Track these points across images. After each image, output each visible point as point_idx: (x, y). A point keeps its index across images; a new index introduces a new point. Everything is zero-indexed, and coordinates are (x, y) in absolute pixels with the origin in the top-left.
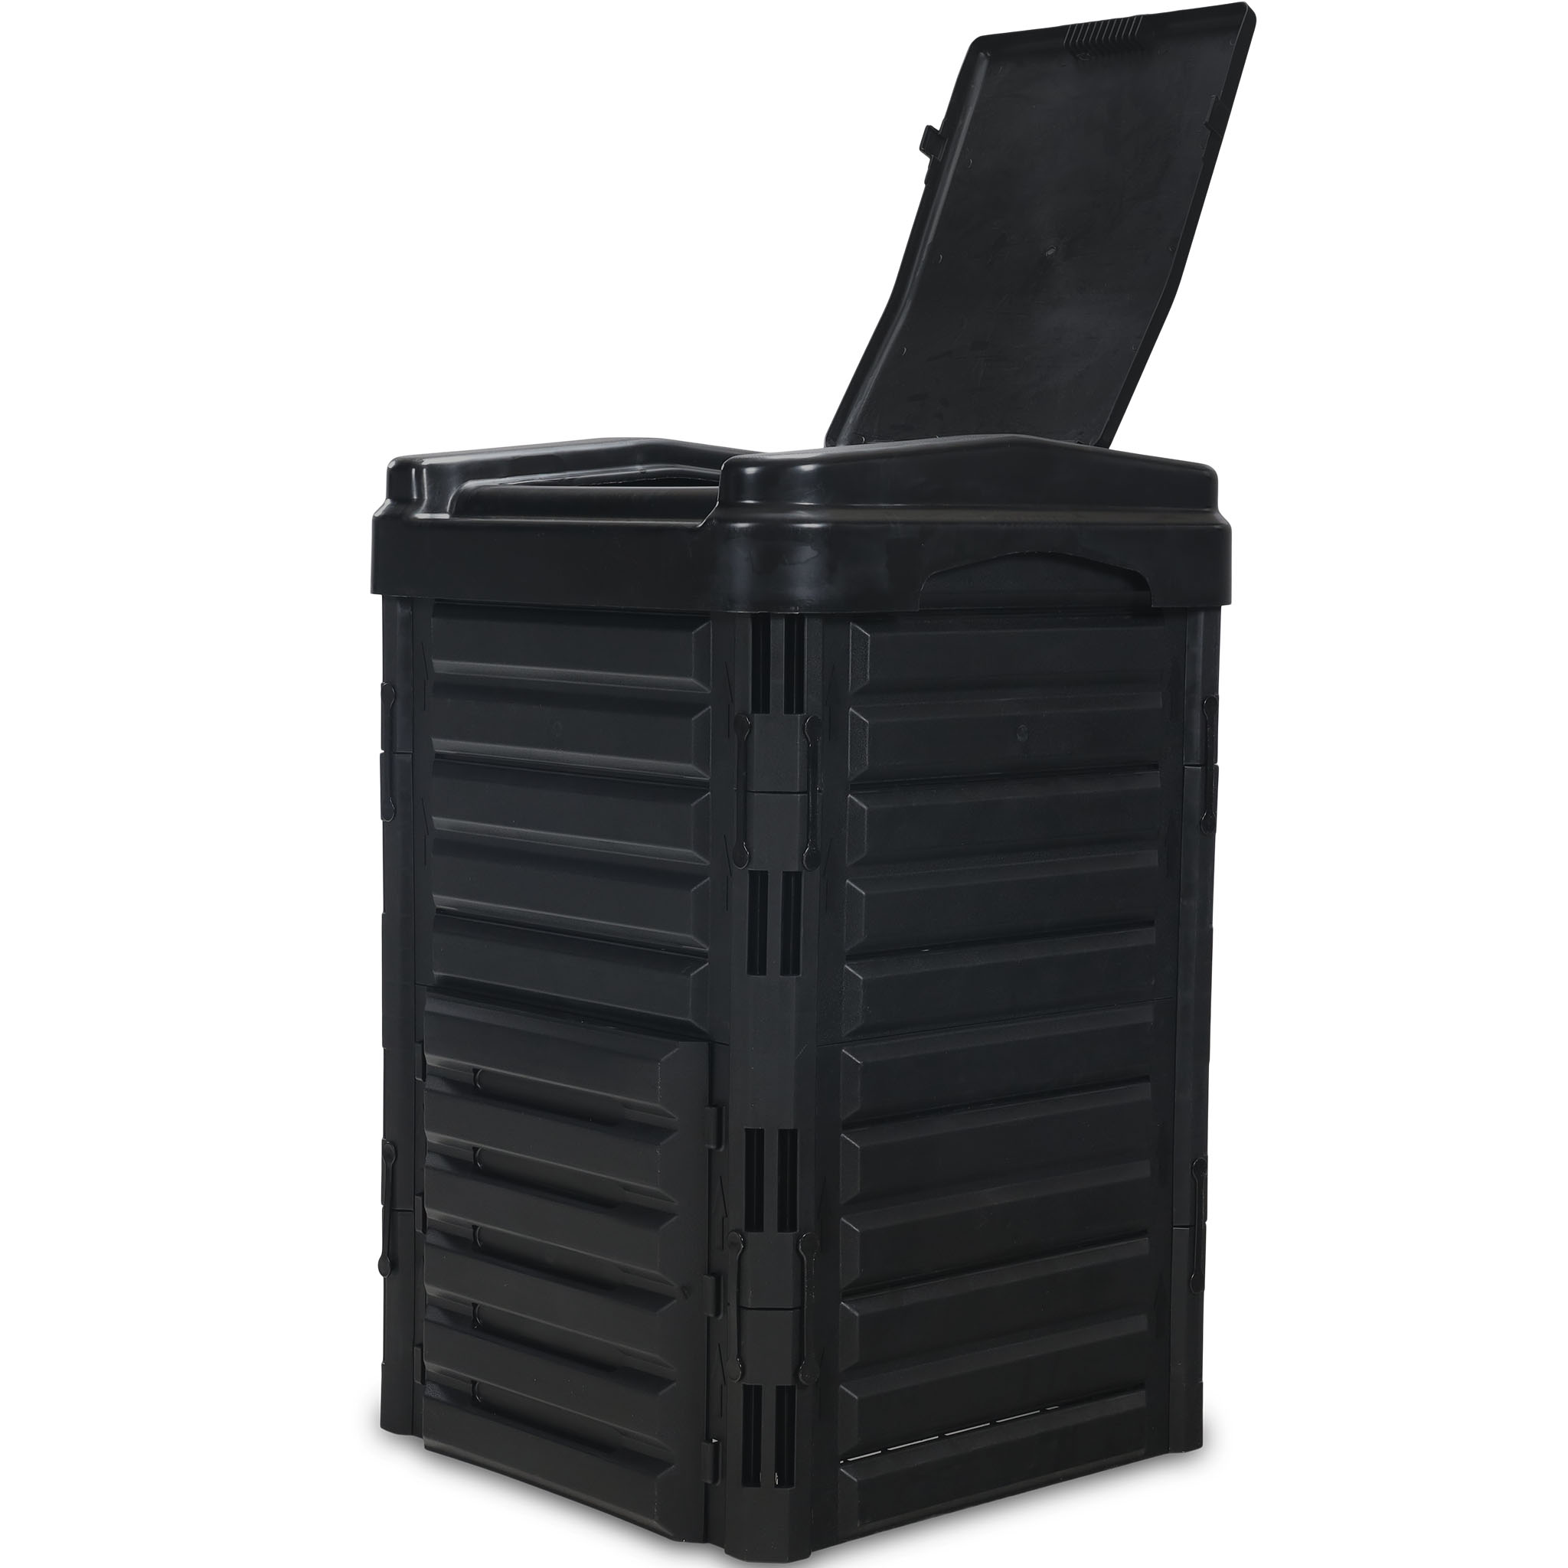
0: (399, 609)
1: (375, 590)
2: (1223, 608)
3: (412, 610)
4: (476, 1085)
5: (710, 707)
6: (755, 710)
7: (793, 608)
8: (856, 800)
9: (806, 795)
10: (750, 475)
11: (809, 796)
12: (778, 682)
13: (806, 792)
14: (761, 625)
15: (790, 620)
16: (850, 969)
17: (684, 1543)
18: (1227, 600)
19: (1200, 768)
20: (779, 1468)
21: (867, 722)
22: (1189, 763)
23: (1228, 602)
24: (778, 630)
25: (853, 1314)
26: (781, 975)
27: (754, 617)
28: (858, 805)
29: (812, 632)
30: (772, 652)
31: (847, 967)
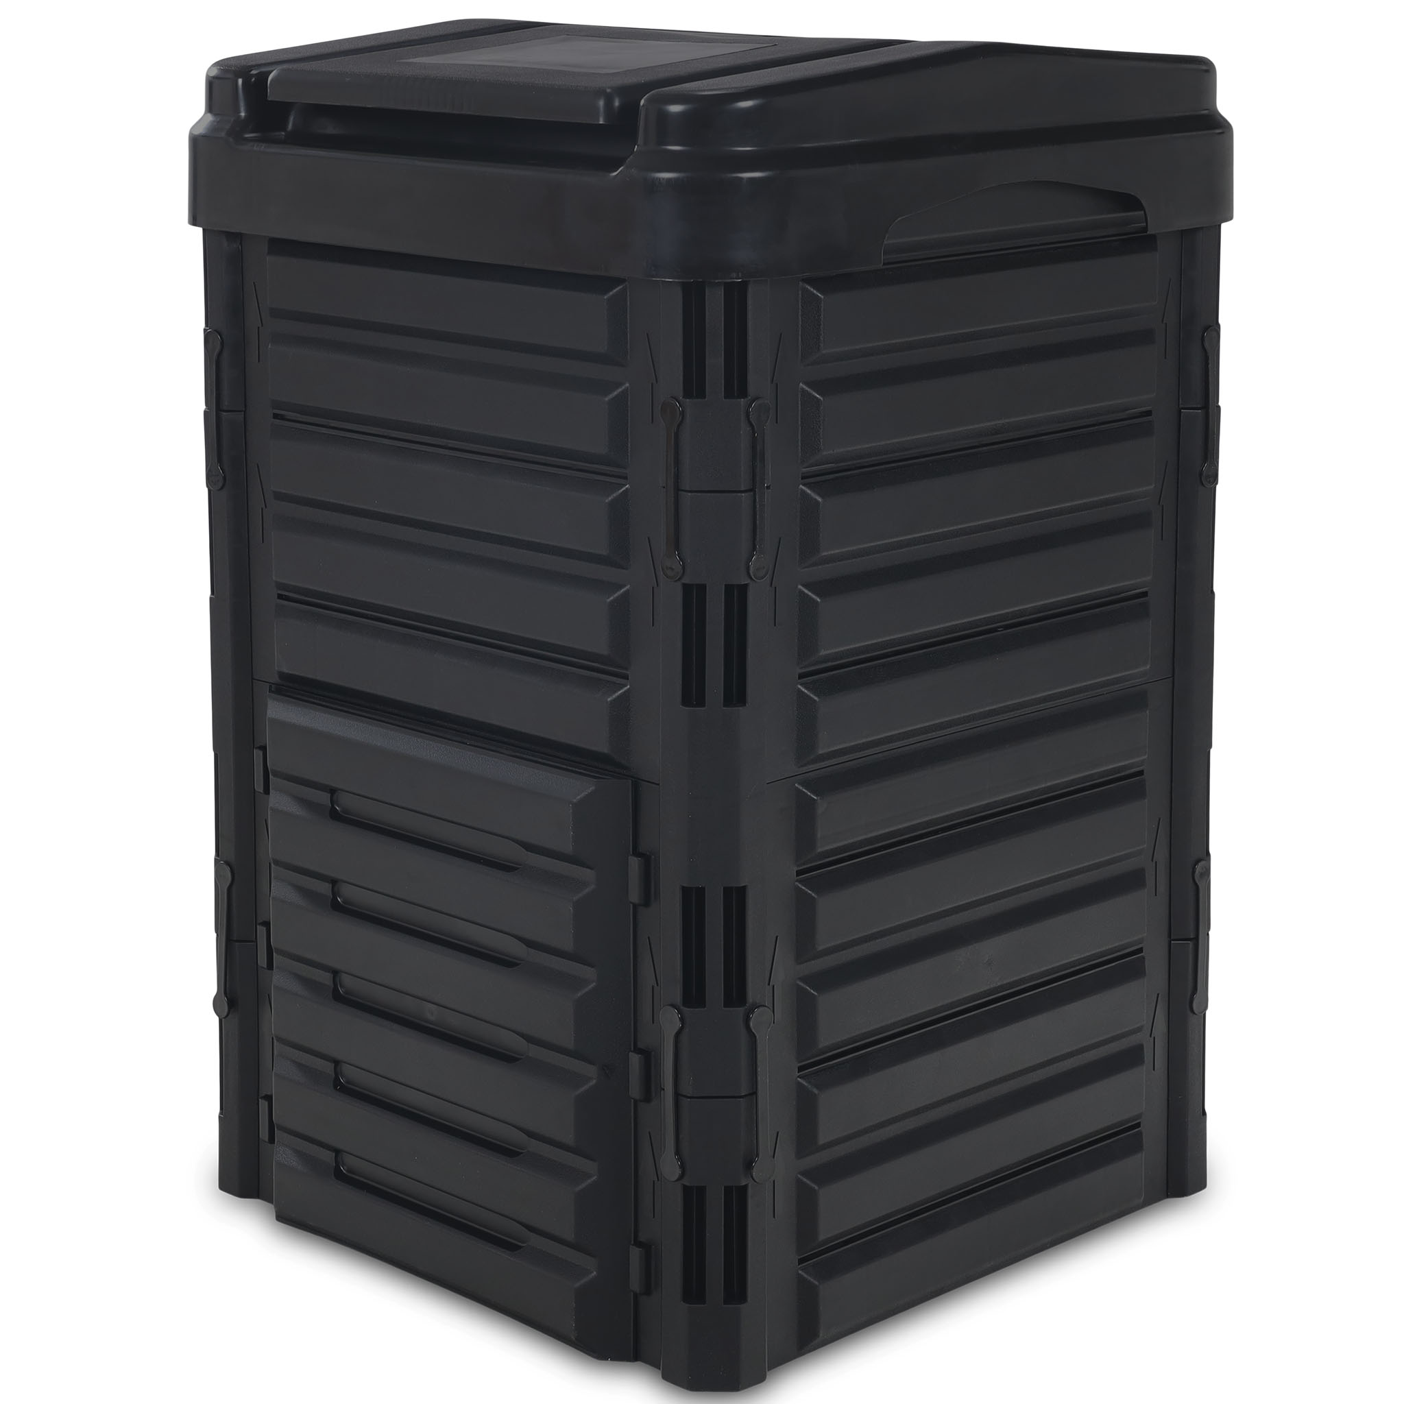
1: (194, 221)
2: (1224, 226)
4: (333, 806)
5: (627, 385)
6: (688, 393)
7: (734, 275)
8: (809, 491)
11: (755, 494)
12: (715, 362)
13: (750, 490)
14: (693, 296)
15: (729, 287)
17: (609, 1362)
18: (1229, 217)
21: (822, 399)
24: (715, 301)
27: (686, 288)
29: (758, 299)
30: (707, 326)
31: (799, 686)
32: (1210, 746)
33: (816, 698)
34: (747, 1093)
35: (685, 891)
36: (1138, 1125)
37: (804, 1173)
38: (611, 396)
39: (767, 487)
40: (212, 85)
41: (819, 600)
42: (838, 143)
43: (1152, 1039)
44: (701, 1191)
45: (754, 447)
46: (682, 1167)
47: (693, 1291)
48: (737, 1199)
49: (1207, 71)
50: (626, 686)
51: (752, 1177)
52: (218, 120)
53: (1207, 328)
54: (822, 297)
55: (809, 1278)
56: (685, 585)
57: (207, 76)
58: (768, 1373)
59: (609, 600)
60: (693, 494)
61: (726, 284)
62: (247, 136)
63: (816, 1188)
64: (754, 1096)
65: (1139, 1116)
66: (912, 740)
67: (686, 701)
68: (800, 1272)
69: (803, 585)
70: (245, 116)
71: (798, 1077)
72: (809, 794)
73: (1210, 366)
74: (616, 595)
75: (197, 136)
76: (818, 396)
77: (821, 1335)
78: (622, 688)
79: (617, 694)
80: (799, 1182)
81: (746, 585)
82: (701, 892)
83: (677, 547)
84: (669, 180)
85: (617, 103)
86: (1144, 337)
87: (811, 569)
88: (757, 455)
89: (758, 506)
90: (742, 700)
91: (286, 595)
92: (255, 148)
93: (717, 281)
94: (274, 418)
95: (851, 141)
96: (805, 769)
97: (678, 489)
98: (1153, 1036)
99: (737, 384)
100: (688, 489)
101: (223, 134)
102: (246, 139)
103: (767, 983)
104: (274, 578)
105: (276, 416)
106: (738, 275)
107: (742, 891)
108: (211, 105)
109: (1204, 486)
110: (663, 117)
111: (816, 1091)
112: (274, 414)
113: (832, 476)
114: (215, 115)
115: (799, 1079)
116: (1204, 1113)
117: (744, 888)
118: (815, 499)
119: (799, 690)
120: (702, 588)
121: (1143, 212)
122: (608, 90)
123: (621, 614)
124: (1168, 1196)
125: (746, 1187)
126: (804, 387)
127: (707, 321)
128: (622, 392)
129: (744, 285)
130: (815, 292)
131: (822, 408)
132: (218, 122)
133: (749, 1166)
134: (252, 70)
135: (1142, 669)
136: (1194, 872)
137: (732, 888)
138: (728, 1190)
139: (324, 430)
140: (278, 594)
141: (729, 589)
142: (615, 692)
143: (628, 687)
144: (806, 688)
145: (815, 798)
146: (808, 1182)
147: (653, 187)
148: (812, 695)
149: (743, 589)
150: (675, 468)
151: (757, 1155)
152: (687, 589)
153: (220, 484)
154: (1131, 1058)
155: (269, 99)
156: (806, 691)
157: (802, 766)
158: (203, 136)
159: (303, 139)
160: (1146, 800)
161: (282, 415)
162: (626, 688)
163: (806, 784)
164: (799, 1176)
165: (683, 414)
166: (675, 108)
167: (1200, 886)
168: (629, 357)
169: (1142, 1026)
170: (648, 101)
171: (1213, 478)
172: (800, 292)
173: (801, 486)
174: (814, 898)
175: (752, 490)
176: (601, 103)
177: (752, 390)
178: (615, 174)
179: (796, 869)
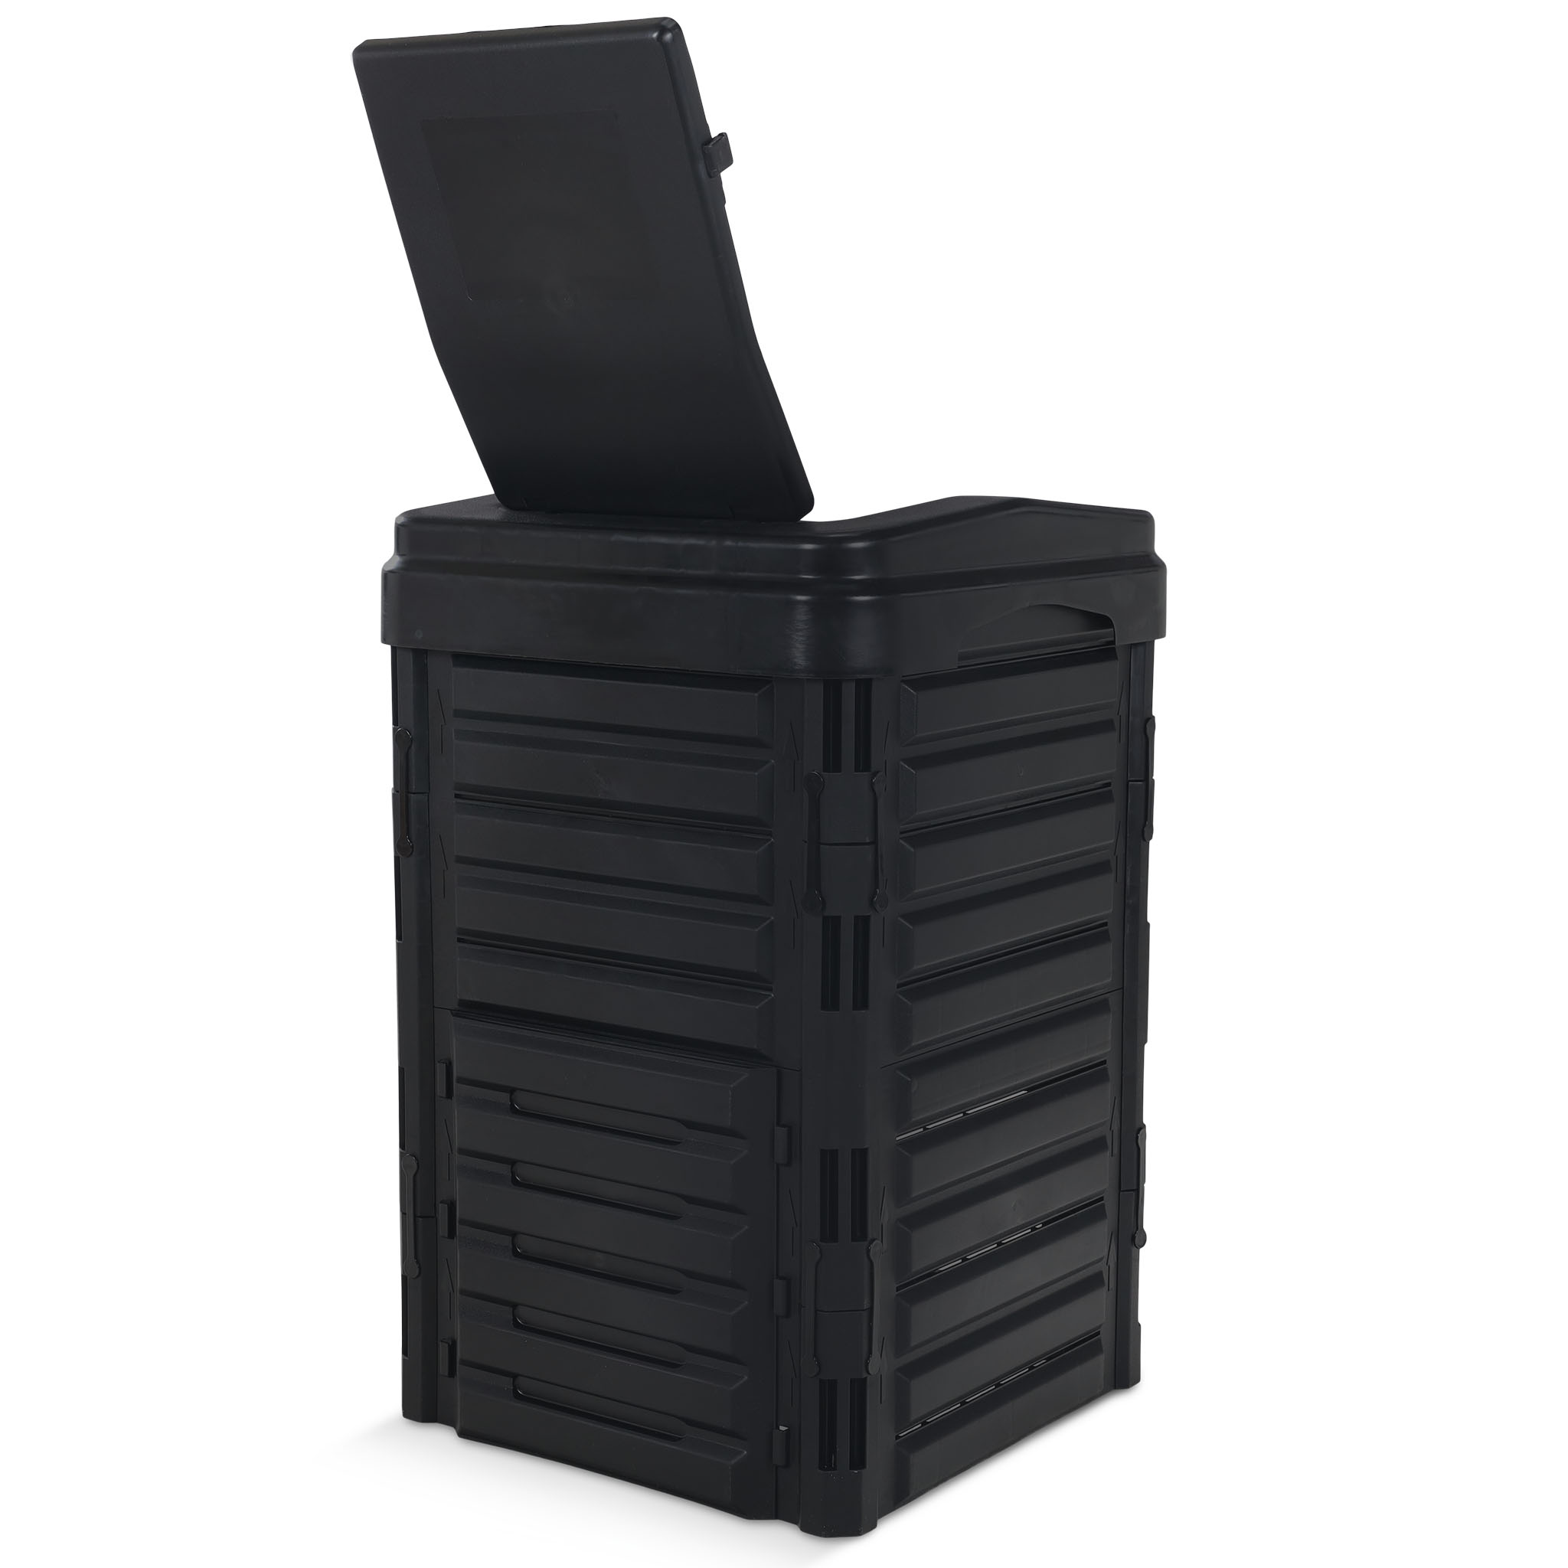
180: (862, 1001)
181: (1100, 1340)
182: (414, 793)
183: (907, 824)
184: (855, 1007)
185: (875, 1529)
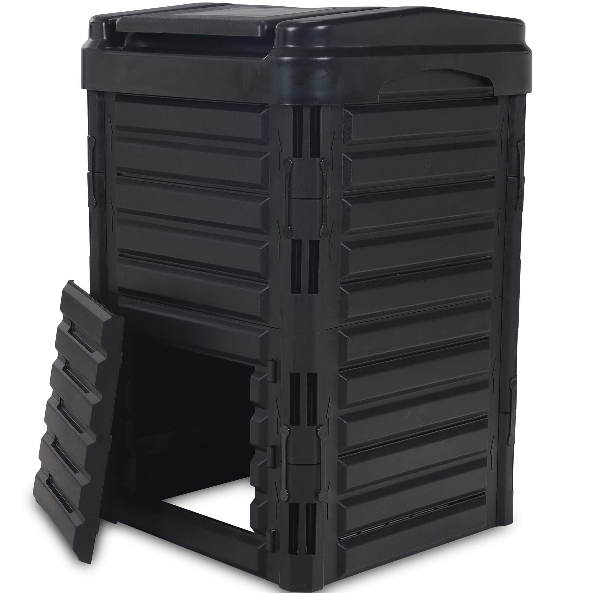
0: (97, 97)
1: (83, 87)
2: (528, 95)
3: (104, 97)
5: (269, 153)
6: (295, 155)
7: (315, 102)
8: (346, 202)
9: (321, 200)
10: (292, 31)
11: (323, 201)
12: (306, 141)
14: (297, 111)
15: (313, 109)
16: (343, 289)
19: (516, 178)
20: (307, 545)
22: (510, 176)
23: (530, 92)
24: (307, 114)
25: (344, 466)
26: (309, 294)
27: (294, 108)
28: (347, 204)
30: (303, 125)
31: (341, 288)
32: (518, 328)
33: (348, 293)
34: (317, 463)
35: (292, 375)
36: (484, 493)
37: (340, 501)
38: (262, 158)
39: (328, 198)
40: (92, 26)
41: (349, 250)
42: (361, 46)
43: (491, 456)
44: (297, 505)
45: (322, 180)
46: (289, 495)
47: (293, 549)
48: (312, 509)
49: (521, 26)
50: (267, 286)
51: (318, 500)
52: (94, 41)
53: (519, 141)
54: (353, 115)
55: (342, 547)
56: (293, 240)
57: (89, 22)
58: (324, 586)
59: (260, 249)
60: (296, 200)
61: (311, 106)
62: (106, 48)
63: (345, 507)
64: (320, 465)
65: (484, 489)
66: (389, 315)
67: (293, 291)
68: (338, 544)
69: (343, 243)
70: (106, 39)
71: (338, 459)
72: (344, 335)
73: (520, 158)
74: (264, 246)
75: (85, 49)
76: (350, 159)
77: (347, 572)
78: (266, 287)
79: (264, 290)
80: (338, 505)
81: (318, 241)
82: (298, 375)
83: (290, 223)
84: (288, 60)
85: (266, 28)
86: (492, 143)
87: (346, 236)
88: (324, 183)
89: (324, 206)
90: (316, 291)
91: (123, 253)
92: (110, 53)
93: (307, 105)
94: (118, 175)
95: (366, 46)
96: (343, 325)
97: (290, 198)
98: (491, 455)
99: (315, 152)
100: (294, 198)
101: (96, 48)
102: (106, 49)
103: (325, 417)
104: (117, 247)
105: (119, 174)
106: (317, 103)
107: (315, 375)
108: (91, 35)
109: (517, 212)
110: (285, 33)
111: (346, 465)
112: (118, 173)
113: (356, 196)
114: (93, 39)
115: (339, 460)
116: (512, 490)
117: (316, 373)
118: (349, 205)
119: (341, 290)
120: (300, 241)
121: (492, 87)
122: (262, 22)
123: (266, 254)
124: (496, 526)
125: (315, 504)
126: (345, 155)
127: (303, 123)
128: (267, 156)
129: (319, 108)
130: (350, 113)
131: (352, 164)
132: (94, 42)
133: (317, 495)
134: (109, 19)
135: (489, 291)
136: (510, 383)
137: (311, 373)
138: (308, 505)
139: (139, 180)
140: (119, 254)
141: (311, 242)
142: (263, 289)
143: (268, 287)
144: (344, 289)
145: (347, 337)
146: (342, 505)
147: (281, 64)
148: (346, 292)
149: (317, 242)
150: (289, 188)
151: (321, 490)
152: (293, 241)
153: (94, 206)
154: (481, 463)
155: (116, 31)
156: (344, 290)
157: (342, 323)
158: (88, 49)
159: (131, 49)
160: (490, 350)
161: (121, 174)
162: (267, 288)
163: (343, 331)
164: (338, 502)
165: (292, 165)
166: (291, 29)
167: (512, 390)
168: (270, 141)
169: (486, 450)
170: (279, 26)
171: (520, 208)
172: (343, 113)
173: (342, 199)
174: (346, 380)
175: (322, 199)
176: (259, 28)
177: (322, 154)
178: (265, 58)
179: (339, 368)
180: (314, 288)
181: (485, 497)
182: (97, 173)
183: (346, 191)
184: (310, 292)
185: (322, 590)
